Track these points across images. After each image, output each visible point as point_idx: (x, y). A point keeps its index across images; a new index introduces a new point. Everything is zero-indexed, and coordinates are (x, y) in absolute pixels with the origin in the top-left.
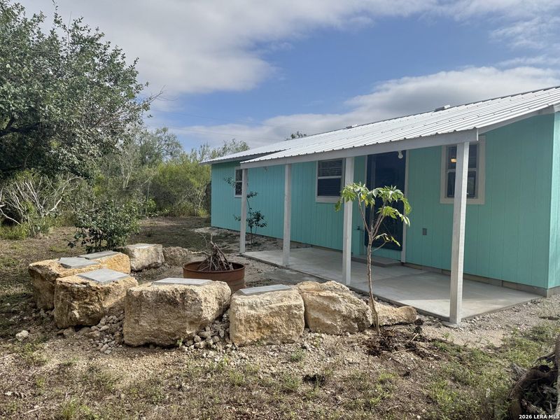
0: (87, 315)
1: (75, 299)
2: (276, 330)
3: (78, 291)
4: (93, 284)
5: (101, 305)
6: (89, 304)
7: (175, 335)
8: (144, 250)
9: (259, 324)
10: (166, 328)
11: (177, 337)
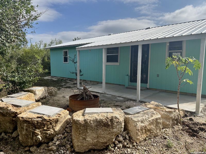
0: (46, 137)
1: (36, 128)
2: (152, 131)
3: (38, 123)
4: (46, 118)
5: (54, 130)
6: (47, 130)
7: (107, 143)
9: (146, 130)
10: (102, 140)
11: (108, 144)
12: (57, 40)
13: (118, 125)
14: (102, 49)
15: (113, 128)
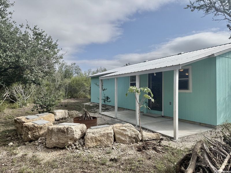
0: (34, 137)
1: (29, 131)
2: (102, 142)
3: (31, 128)
4: (36, 125)
5: (39, 133)
6: (34, 133)
7: (65, 144)
8: (60, 112)
9: (96, 140)
10: (61, 141)
11: (65, 145)
12: (102, 68)
13: (72, 132)
14: (114, 78)
15: (68, 134)
